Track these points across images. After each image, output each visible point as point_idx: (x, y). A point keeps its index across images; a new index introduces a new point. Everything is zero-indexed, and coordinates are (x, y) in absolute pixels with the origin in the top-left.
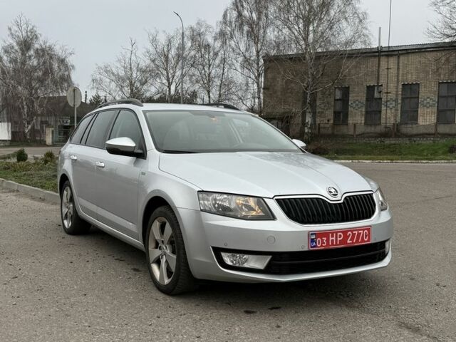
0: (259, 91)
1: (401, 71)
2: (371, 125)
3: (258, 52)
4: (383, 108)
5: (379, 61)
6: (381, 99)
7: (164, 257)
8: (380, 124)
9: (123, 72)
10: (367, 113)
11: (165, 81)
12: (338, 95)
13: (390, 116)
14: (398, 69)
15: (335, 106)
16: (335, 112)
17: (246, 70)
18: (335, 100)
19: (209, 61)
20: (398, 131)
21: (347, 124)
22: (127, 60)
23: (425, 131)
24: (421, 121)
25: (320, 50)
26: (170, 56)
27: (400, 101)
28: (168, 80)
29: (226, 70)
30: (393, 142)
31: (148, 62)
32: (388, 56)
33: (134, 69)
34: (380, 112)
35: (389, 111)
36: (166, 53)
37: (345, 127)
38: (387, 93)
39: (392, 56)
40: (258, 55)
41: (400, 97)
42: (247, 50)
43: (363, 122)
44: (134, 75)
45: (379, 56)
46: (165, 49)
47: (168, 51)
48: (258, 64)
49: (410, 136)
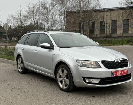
0: (65, 23)
1: (111, 16)
2: (102, 34)
3: (64, 10)
4: (106, 28)
5: (104, 13)
6: (105, 25)
7: (64, 80)
8: (105, 34)
9: (18, 17)
10: (100, 30)
11: (33, 20)
12: (91, 24)
13: (108, 31)
14: (110, 16)
15: (90, 28)
16: (90, 30)
17: (60, 16)
18: (90, 26)
19: (48, 13)
20: (111, 36)
21: (94, 34)
22: (19, 13)
23: (119, 36)
24: (118, 32)
25: (85, 10)
26: (34, 11)
27: (111, 26)
28: (34, 20)
29: (54, 16)
30: (109, 39)
31: (27, 13)
32: (107, 11)
33: (22, 16)
34: (105, 30)
35: (107, 29)
36: (33, 10)
37: (93, 35)
38: (107, 23)
39: (108, 11)
40: (64, 11)
41: (111, 25)
42: (61, 9)
43: (99, 33)
44: (22, 18)
45: (104, 12)
46: (33, 9)
47: (34, 10)
48: (64, 14)
49: (114, 37)
